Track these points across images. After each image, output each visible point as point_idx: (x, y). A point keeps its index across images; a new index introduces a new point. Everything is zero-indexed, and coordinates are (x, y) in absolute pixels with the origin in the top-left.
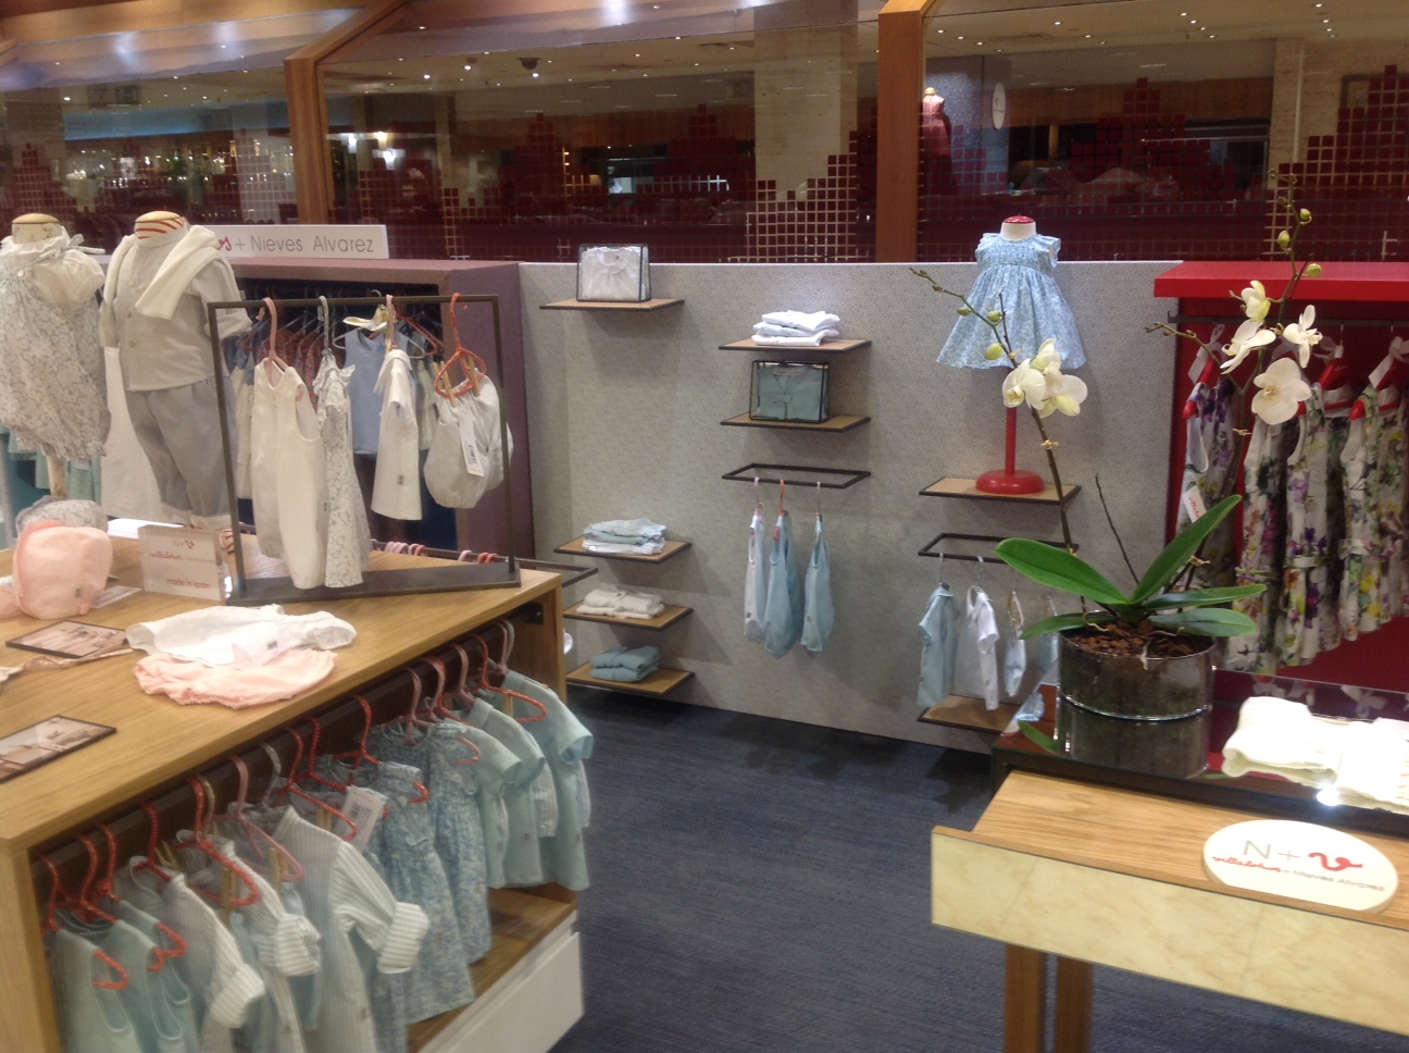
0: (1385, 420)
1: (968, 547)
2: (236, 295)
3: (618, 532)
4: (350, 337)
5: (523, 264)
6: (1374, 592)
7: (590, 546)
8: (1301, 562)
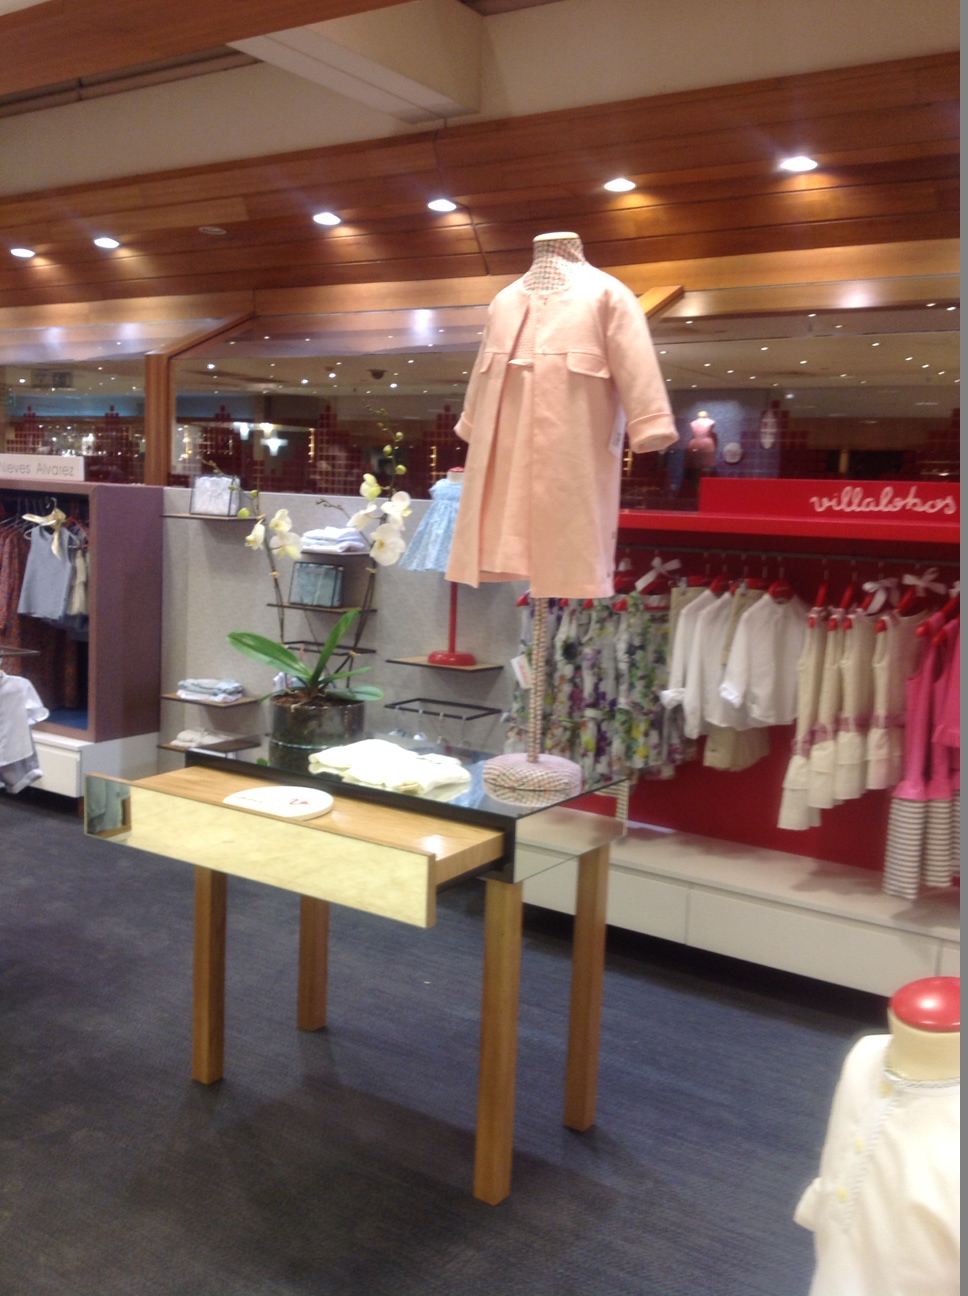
0: (653, 616)
1: (434, 708)
3: (202, 685)
4: (35, 531)
5: (167, 488)
6: (641, 739)
7: (182, 694)
8: (590, 713)
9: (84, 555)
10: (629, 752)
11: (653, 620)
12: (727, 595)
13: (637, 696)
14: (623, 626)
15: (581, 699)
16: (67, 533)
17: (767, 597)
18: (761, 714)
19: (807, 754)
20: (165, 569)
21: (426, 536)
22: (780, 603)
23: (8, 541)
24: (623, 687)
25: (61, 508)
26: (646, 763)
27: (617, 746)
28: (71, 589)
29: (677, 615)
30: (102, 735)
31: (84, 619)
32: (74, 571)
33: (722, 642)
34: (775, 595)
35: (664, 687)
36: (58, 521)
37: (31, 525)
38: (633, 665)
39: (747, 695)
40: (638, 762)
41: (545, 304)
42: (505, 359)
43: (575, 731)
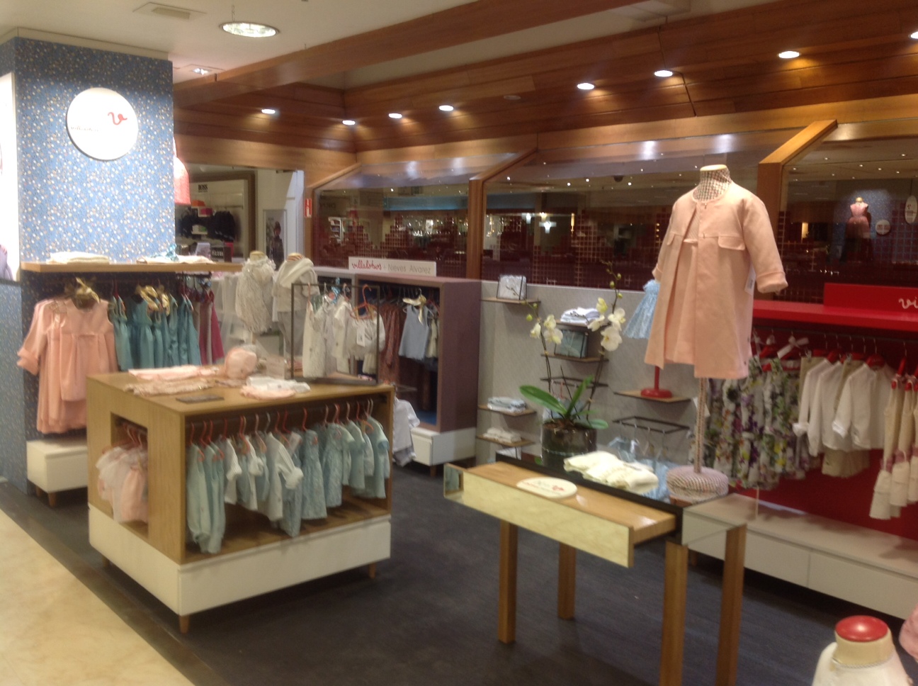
0: (789, 374)
1: (645, 423)
2: (316, 282)
3: (502, 402)
4: (409, 308)
5: (484, 282)
6: (780, 454)
7: (490, 407)
8: (745, 435)
9: (436, 323)
10: (772, 461)
11: (789, 376)
12: (838, 363)
13: (778, 425)
14: (768, 380)
15: (740, 425)
16: (427, 310)
17: (865, 366)
18: (860, 442)
19: (890, 470)
20: (481, 330)
21: (640, 317)
22: (875, 370)
23: (394, 314)
24: (768, 420)
25: (423, 294)
26: (784, 469)
27: (763, 458)
28: (428, 342)
29: (805, 375)
30: (444, 428)
31: (435, 359)
32: (430, 331)
33: (835, 394)
34: (870, 365)
35: (796, 420)
36: (422, 302)
37: (406, 304)
38: (775, 405)
39: (851, 430)
40: (778, 468)
41: (706, 208)
42: (681, 239)
43: (736, 447)
